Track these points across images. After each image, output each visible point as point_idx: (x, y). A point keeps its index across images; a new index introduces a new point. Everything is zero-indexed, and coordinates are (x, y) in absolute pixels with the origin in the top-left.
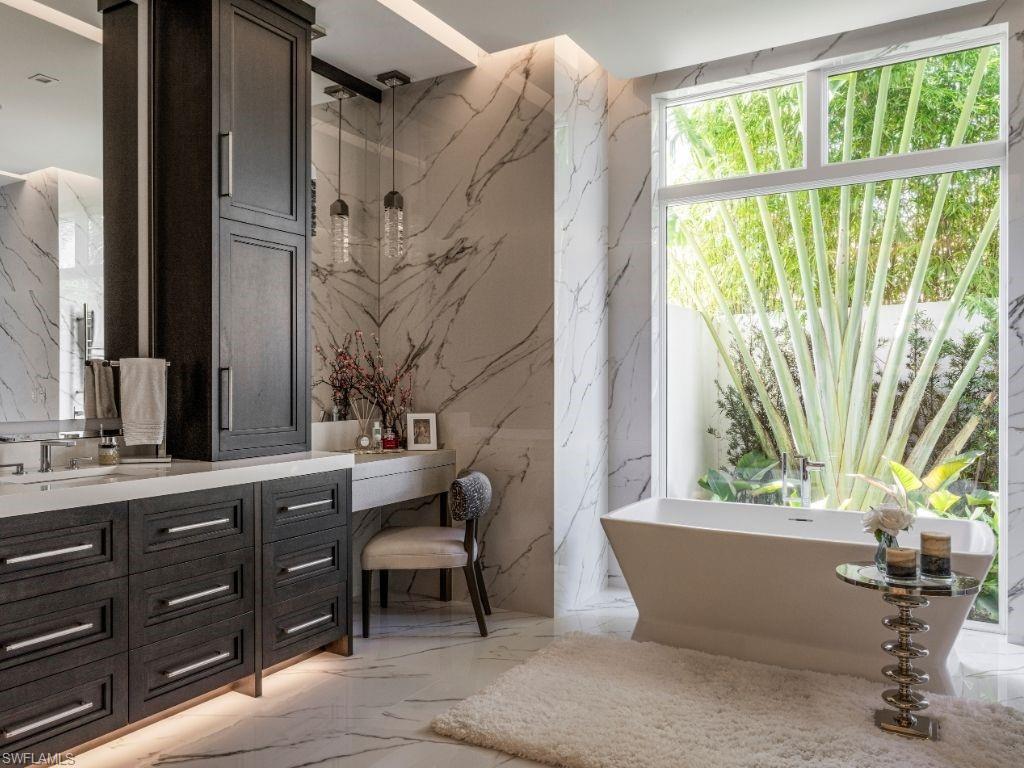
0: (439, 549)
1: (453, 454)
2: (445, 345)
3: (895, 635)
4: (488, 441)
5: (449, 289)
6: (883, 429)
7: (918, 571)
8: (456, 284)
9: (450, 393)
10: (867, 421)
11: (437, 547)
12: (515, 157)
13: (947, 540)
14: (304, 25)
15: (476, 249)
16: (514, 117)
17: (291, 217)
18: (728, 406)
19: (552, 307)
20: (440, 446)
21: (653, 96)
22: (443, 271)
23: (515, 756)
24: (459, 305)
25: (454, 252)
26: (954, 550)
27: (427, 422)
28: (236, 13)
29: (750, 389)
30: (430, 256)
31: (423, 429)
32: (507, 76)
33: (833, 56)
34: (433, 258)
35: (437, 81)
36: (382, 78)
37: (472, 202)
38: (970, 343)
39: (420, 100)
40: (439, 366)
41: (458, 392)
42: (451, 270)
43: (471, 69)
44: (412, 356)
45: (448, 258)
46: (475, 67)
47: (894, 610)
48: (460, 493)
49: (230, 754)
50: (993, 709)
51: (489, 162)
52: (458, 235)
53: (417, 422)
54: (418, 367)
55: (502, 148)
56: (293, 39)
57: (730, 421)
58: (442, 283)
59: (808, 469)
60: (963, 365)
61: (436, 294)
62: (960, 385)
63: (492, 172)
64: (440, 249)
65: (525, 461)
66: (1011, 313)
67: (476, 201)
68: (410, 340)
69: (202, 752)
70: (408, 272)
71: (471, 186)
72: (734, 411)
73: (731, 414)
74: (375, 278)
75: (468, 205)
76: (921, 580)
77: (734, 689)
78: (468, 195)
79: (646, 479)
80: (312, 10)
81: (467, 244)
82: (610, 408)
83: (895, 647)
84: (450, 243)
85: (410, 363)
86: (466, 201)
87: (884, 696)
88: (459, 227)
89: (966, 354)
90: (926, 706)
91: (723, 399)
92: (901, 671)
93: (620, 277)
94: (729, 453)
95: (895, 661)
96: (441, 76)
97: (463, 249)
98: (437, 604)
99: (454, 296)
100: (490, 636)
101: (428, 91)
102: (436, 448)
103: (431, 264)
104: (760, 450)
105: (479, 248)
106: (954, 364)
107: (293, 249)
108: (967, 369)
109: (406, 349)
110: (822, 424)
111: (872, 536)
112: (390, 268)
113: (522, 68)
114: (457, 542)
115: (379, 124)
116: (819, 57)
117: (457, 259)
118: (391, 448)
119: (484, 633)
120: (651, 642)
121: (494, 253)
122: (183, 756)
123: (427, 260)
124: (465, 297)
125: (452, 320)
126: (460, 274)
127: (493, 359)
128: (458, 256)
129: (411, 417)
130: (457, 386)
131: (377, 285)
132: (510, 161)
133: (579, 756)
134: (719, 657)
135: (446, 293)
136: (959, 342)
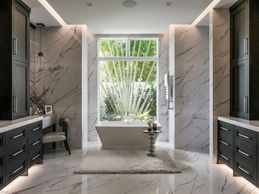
0: (60, 137)
1: (56, 115)
2: (54, 90)
3: (150, 141)
4: (65, 111)
5: (55, 76)
6: (135, 105)
7: (152, 130)
8: (57, 75)
9: (55, 101)
10: (132, 104)
11: (59, 136)
12: (72, 48)
13: (156, 124)
14: (28, 13)
15: (62, 68)
16: (72, 40)
17: (26, 59)
18: (106, 102)
19: (81, 82)
20: (53, 113)
21: (98, 38)
22: (53, 72)
23: (94, 173)
24: (58, 80)
25: (56, 68)
26: (157, 126)
27: (50, 108)
28: (16, 9)
29: (110, 98)
30: (50, 68)
31: (49, 109)
32: (70, 30)
33: (132, 37)
34: (51, 69)
35: (52, 27)
36: (38, 24)
37: (61, 57)
38: (148, 89)
39: (47, 31)
40: (52, 94)
41: (57, 101)
42: (56, 72)
43: (61, 26)
44: (44, 92)
45: (55, 69)
46: (62, 26)
47: (150, 137)
48: (66, 123)
49: (33, 188)
50: (162, 151)
51: (66, 48)
52: (58, 64)
53: (47, 108)
54: (46, 94)
55: (69, 46)
56: (26, 16)
57: (106, 105)
58: (53, 75)
59: (128, 114)
60: (147, 94)
61: (51, 77)
62: (147, 98)
63: (67, 51)
64: (53, 67)
65: (75, 116)
66: (159, 86)
67: (62, 57)
68: (44, 88)
69: (25, 188)
70: (43, 72)
71: (61, 53)
72: (107, 102)
73: (106, 103)
74: (34, 72)
75: (60, 58)
76: (152, 131)
77: (125, 155)
78: (60, 55)
79: (96, 117)
80: (30, 9)
81: (60, 66)
82: (88, 103)
83: (151, 143)
84: (55, 66)
85: (44, 94)
86: (60, 57)
87: (149, 151)
88: (58, 62)
89: (148, 92)
90: (155, 152)
91: (105, 100)
92: (151, 147)
93: (91, 75)
94: (105, 111)
95: (151, 145)
96: (53, 27)
97: (59, 68)
98: (53, 150)
99: (57, 78)
100: (71, 154)
101: (49, 29)
102: (52, 113)
103: (50, 70)
104: (112, 110)
105: (63, 67)
106: (146, 94)
107: (26, 67)
108: (148, 94)
109: (43, 90)
110: (124, 105)
111: (148, 125)
112: (38, 70)
113: (74, 29)
114: (63, 135)
115: (35, 34)
116: (129, 37)
117: (57, 70)
118: (42, 114)
119: (70, 154)
120: (106, 150)
121: (67, 69)
122: (22, 190)
123: (49, 69)
124: (59, 79)
125: (56, 84)
126: (58, 73)
127: (67, 93)
128: (58, 69)
129: (46, 107)
130: (57, 99)
131: (34, 74)
132: (71, 49)
133: (107, 170)
134: (119, 150)
135: (54, 77)
136: (147, 90)
